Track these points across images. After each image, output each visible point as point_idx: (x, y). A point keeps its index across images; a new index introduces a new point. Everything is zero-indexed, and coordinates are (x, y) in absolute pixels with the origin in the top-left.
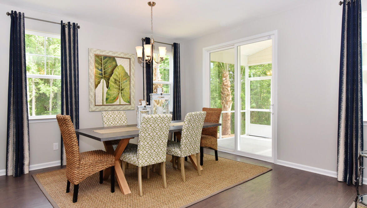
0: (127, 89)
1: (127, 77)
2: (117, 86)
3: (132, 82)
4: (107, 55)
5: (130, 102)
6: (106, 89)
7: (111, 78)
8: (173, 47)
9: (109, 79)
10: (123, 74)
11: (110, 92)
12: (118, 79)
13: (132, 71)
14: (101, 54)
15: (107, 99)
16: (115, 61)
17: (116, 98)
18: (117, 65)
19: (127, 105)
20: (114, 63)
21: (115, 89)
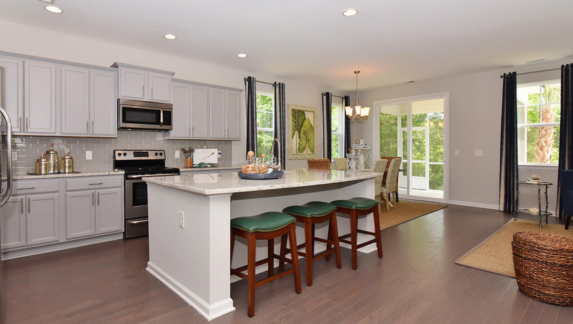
0: (311, 141)
1: (312, 128)
2: (305, 137)
3: (316, 133)
4: (300, 109)
5: (313, 152)
6: (298, 140)
7: (302, 130)
8: (344, 100)
9: (300, 131)
10: (309, 126)
11: (301, 143)
12: (306, 131)
13: (316, 123)
14: (296, 108)
15: (299, 149)
16: (304, 114)
17: (304, 148)
18: (305, 118)
19: (311, 154)
20: (303, 116)
21: (304, 140)
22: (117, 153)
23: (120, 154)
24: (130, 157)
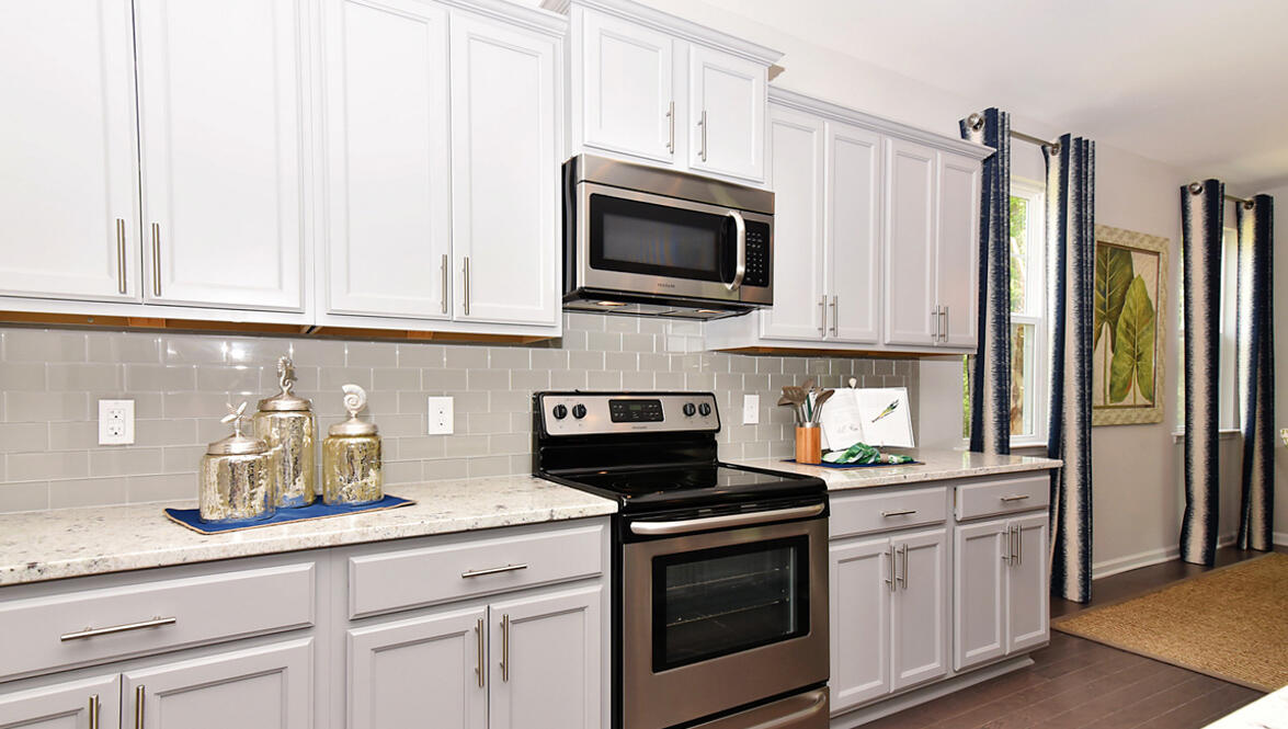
0: (1147, 358)
1: (1149, 312)
2: (1130, 347)
3: (1161, 332)
4: (1120, 242)
5: (1153, 398)
6: (1110, 355)
7: (1121, 319)
9: (1116, 323)
10: (1142, 306)
11: (1118, 365)
12: (1132, 322)
13: (1162, 294)
14: (1111, 239)
15: (1111, 387)
16: (1129, 261)
17: (1127, 385)
18: (1132, 277)
19: (1147, 406)
20: (1128, 271)
21: (1126, 356)
22: (549, 404)
23: (560, 413)
24: (598, 421)
